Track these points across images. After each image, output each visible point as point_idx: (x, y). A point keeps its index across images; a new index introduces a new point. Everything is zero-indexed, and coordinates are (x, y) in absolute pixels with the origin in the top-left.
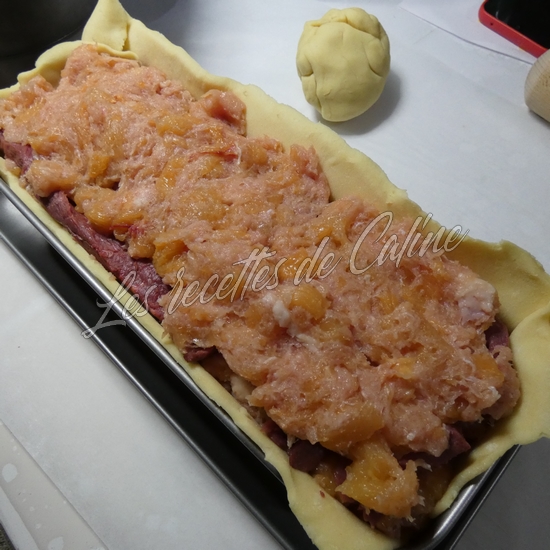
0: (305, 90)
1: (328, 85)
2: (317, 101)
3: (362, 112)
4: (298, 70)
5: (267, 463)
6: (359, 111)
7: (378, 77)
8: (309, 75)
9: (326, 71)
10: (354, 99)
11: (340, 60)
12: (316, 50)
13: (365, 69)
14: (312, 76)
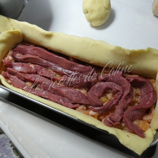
0: (86, 18)
2: (90, 21)
3: (104, 22)
4: (84, 12)
7: (108, 11)
8: (87, 13)
9: (92, 11)
10: (101, 18)
11: (96, 7)
12: (88, 5)
13: (104, 9)
14: (88, 13)
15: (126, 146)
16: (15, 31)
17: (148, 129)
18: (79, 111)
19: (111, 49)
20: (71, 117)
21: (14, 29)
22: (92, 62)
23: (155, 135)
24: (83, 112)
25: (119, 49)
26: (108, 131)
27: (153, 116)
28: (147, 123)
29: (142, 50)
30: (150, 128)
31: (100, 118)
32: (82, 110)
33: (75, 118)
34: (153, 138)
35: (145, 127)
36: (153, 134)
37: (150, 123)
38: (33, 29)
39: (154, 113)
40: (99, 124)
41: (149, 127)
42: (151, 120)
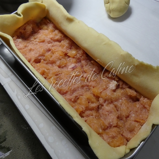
1: (113, 6)
5: (83, 131)
6: (121, 15)
9: (113, 2)
14: (109, 4)
15: (93, 149)
16: (42, 5)
17: (123, 145)
18: (66, 100)
19: (122, 54)
20: (55, 100)
21: (42, 2)
22: (98, 60)
23: (126, 154)
24: (69, 102)
25: (129, 56)
26: (82, 127)
27: (134, 136)
28: (125, 140)
29: (151, 65)
30: (126, 146)
31: (83, 115)
32: (69, 100)
33: (58, 103)
34: (123, 155)
35: (122, 141)
36: (125, 152)
37: (128, 141)
38: (59, 8)
39: (137, 134)
40: (77, 117)
41: (126, 144)
42: (131, 139)
